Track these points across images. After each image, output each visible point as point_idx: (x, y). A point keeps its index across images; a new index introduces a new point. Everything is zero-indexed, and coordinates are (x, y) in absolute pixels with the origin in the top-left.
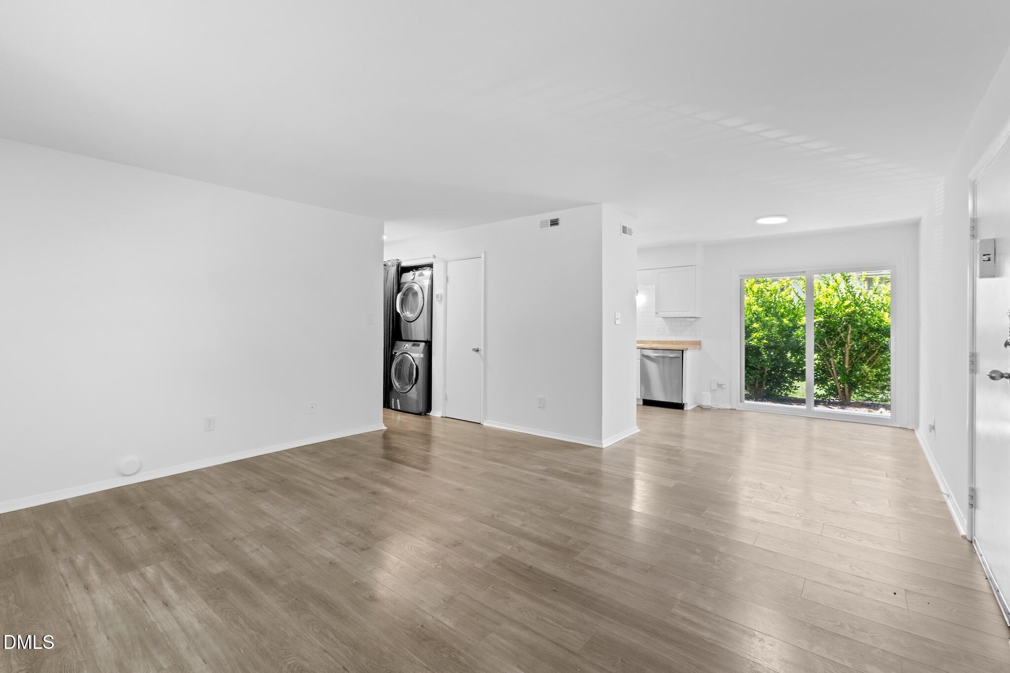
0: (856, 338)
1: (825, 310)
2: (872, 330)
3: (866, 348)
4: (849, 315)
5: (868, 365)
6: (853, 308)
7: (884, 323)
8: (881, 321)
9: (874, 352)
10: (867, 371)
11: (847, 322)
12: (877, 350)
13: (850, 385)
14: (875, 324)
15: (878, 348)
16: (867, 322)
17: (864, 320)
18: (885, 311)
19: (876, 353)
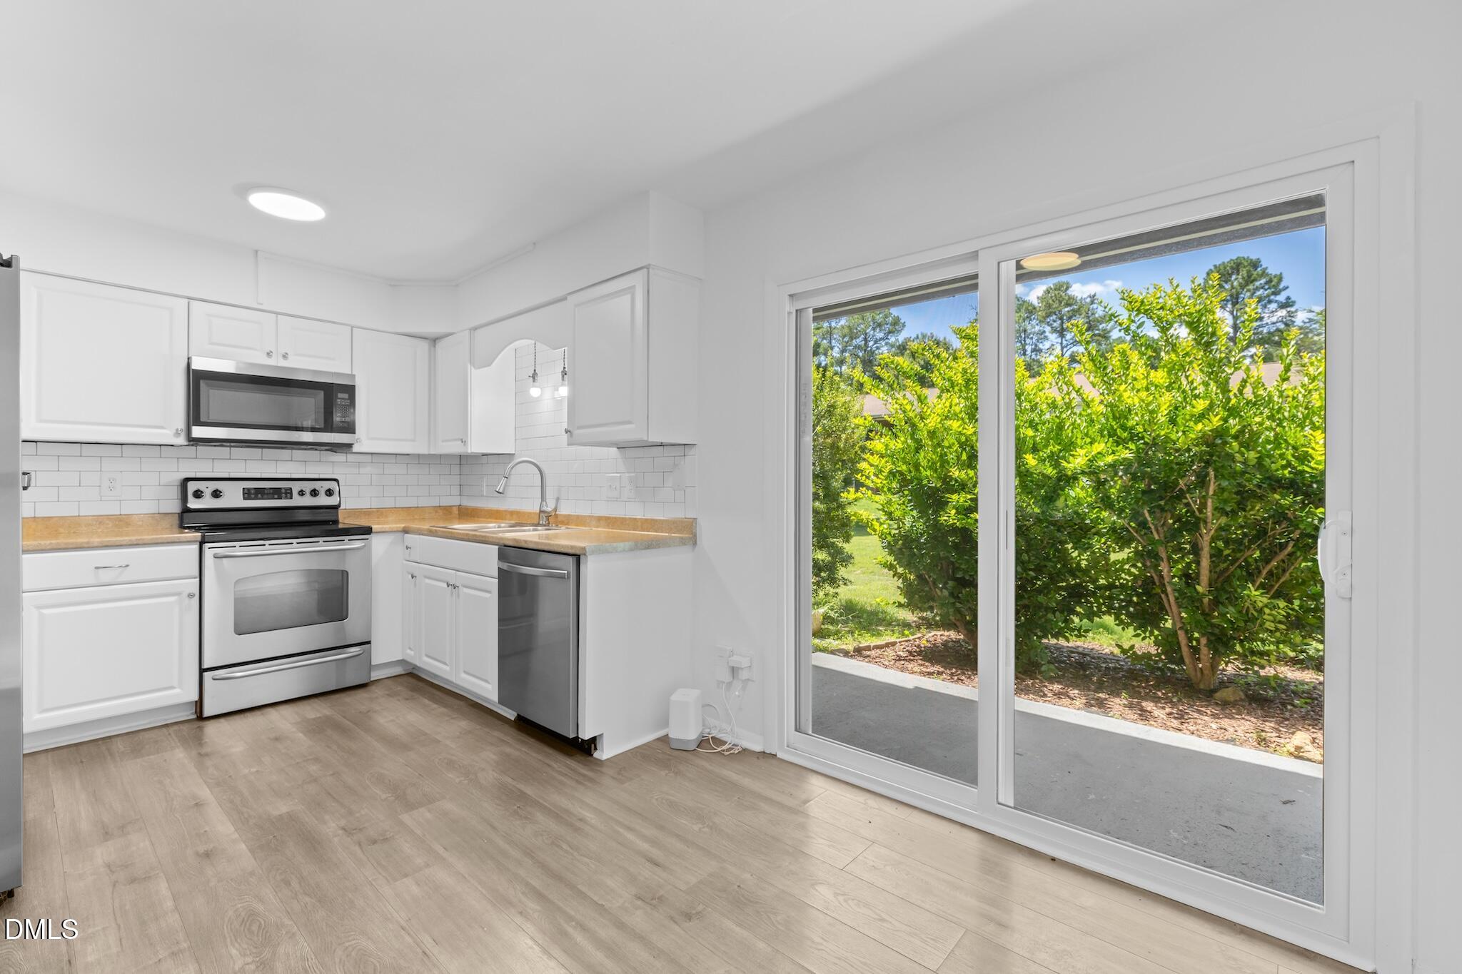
0: (1228, 509)
1: (1140, 429)
2: (1276, 484)
3: (1257, 537)
4: (1206, 440)
5: (1262, 586)
6: (1216, 421)
7: (1312, 464)
8: (1304, 458)
9: (1282, 547)
10: (1260, 605)
11: (1201, 460)
12: (1291, 544)
13: (1213, 638)
14: (1284, 467)
15: (1296, 535)
16: (1260, 459)
17: (1252, 455)
18: (1314, 428)
19: (1289, 549)
